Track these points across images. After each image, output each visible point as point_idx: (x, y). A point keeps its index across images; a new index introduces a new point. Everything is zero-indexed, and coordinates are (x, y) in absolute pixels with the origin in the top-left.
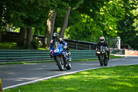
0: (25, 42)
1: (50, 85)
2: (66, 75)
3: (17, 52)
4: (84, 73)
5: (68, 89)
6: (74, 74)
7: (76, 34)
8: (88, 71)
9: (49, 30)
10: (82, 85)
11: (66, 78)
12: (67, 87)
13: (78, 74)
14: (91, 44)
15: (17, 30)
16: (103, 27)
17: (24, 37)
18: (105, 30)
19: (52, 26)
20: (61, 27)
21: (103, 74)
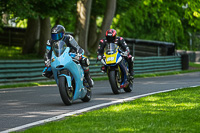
0: (38, 45)
1: (87, 123)
2: (117, 104)
3: (24, 63)
4: (150, 99)
5: (121, 130)
6: (131, 103)
7: (132, 27)
8: (157, 95)
9: (82, 22)
10: (147, 122)
11: (117, 109)
12: (119, 127)
13: (138, 101)
14: (161, 45)
15: (23, 24)
16: (181, 13)
17: (35, 36)
18: (186, 17)
19: (86, 14)
20: (105, 15)
21: (187, 101)
